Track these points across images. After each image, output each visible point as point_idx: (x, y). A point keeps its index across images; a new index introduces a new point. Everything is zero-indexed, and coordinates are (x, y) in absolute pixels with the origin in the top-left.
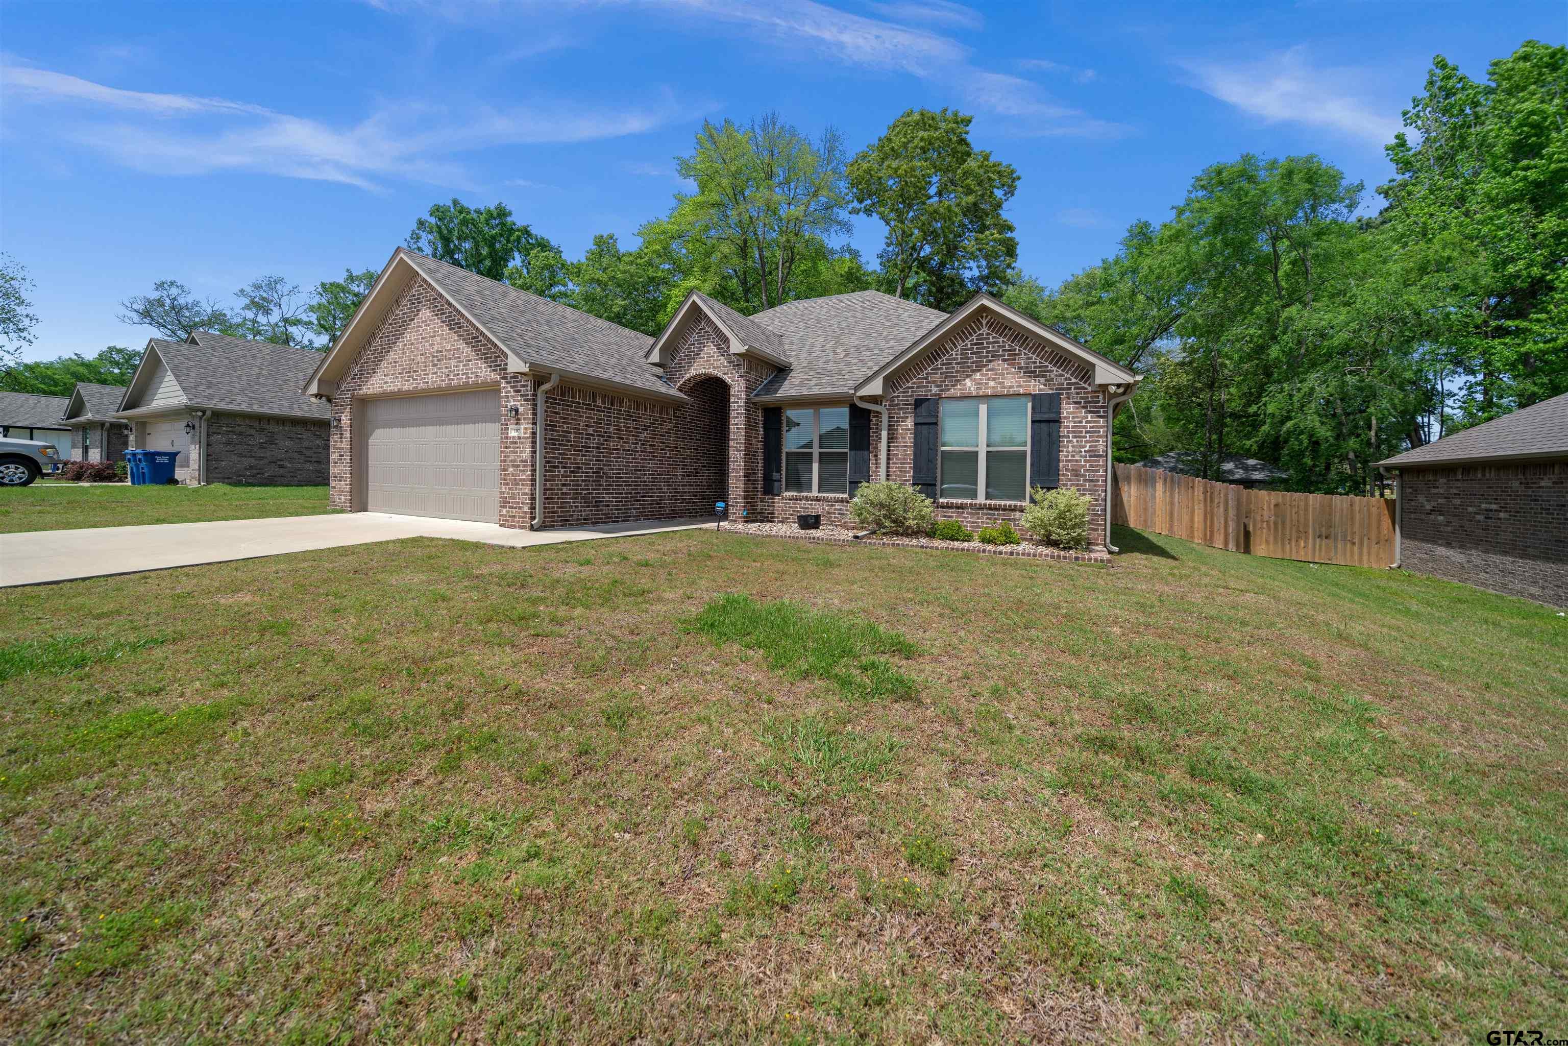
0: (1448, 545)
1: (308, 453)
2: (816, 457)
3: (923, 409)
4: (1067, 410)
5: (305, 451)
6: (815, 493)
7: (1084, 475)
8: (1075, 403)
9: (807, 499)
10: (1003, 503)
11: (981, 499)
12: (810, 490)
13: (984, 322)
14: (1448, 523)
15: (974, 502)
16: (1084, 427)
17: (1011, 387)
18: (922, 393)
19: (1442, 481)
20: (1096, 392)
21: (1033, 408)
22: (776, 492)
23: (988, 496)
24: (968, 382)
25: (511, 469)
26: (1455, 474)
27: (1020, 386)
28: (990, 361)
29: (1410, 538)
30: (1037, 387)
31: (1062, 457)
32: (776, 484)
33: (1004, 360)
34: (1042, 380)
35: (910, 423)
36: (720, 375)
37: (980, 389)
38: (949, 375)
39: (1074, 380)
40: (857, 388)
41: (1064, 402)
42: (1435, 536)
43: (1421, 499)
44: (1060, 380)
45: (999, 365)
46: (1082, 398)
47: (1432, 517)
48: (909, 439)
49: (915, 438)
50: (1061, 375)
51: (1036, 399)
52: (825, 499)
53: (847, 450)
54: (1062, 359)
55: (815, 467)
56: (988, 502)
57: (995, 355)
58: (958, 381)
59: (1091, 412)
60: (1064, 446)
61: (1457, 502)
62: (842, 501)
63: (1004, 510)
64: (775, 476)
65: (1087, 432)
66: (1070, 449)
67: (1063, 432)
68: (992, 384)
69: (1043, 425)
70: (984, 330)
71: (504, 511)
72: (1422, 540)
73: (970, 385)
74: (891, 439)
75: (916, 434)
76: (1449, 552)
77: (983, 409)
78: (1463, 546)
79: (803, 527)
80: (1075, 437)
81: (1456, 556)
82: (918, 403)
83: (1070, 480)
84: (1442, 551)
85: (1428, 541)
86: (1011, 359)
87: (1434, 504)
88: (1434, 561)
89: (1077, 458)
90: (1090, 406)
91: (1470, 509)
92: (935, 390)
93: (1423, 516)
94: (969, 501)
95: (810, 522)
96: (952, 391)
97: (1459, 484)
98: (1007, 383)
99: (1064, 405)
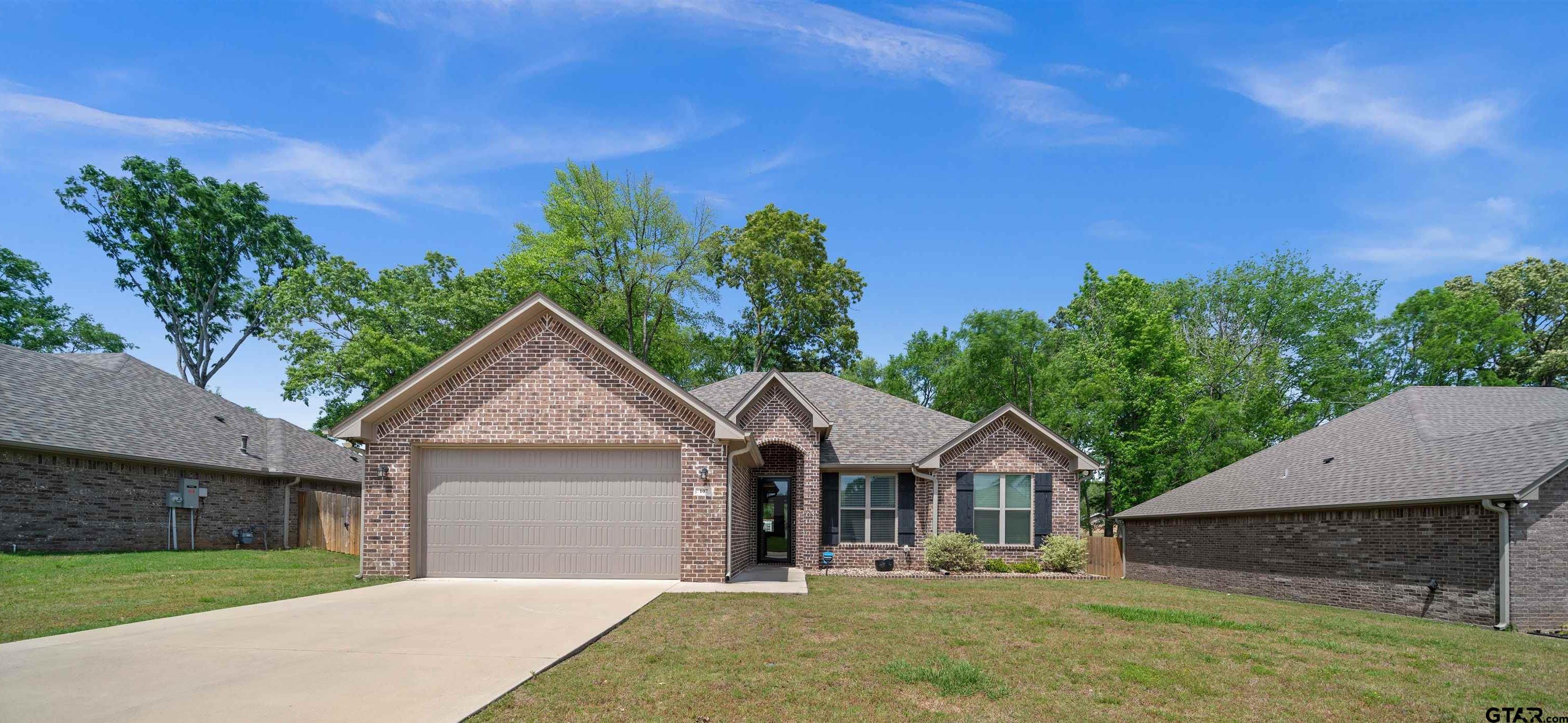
0: (1156, 563)
1: (115, 505)
2: (868, 513)
3: (963, 480)
4: (1056, 484)
5: (108, 503)
6: (867, 543)
7: (1066, 527)
8: (1060, 480)
9: (862, 547)
10: (1018, 545)
11: (1002, 543)
12: (863, 540)
13: (1004, 422)
14: (1156, 551)
15: (998, 545)
16: (1066, 496)
17: (1022, 468)
18: (961, 468)
19: (1151, 527)
20: (1071, 474)
21: (1036, 483)
22: (834, 541)
23: (1006, 542)
24: (994, 462)
25: (697, 527)
26: (1160, 522)
27: (1028, 467)
28: (1008, 449)
29: (1132, 561)
30: (1037, 469)
31: (1053, 514)
32: (834, 536)
33: (1017, 449)
34: (1041, 464)
35: (953, 489)
36: (794, 443)
37: (1002, 467)
38: (981, 456)
39: (1059, 466)
40: (921, 462)
41: (1054, 479)
42: (1148, 559)
43: (1139, 537)
44: (1052, 465)
45: (1013, 452)
46: (1064, 477)
47: (1146, 548)
48: (953, 501)
49: (958, 500)
50: (1052, 462)
51: (1038, 476)
52: (878, 548)
53: (896, 509)
54: (1053, 450)
55: (868, 522)
56: (1008, 545)
57: (1012, 446)
58: (986, 461)
59: (1069, 486)
60: (1055, 508)
61: (1161, 538)
62: (892, 549)
63: (1018, 550)
64: (833, 529)
65: (1067, 499)
66: (1058, 509)
67: (1054, 498)
68: (1009, 464)
69: (1042, 494)
70: (1004, 428)
71: (688, 567)
72: (1139, 562)
73: (995, 464)
74: (940, 501)
75: (958, 499)
76: (1157, 568)
77: (1003, 481)
78: (1165, 564)
79: (879, 569)
80: (1060, 502)
81: (1161, 569)
82: (959, 475)
83: (1058, 530)
84: (1153, 567)
85: (1143, 562)
86: (1021, 449)
87: (1146, 540)
88: (1147, 573)
89: (1062, 515)
90: (1069, 482)
91: (1169, 542)
92: (971, 466)
93: (1140, 548)
94: (995, 545)
95: (885, 565)
96: (983, 468)
97: (1162, 528)
98: (1019, 465)
99: (1054, 482)
